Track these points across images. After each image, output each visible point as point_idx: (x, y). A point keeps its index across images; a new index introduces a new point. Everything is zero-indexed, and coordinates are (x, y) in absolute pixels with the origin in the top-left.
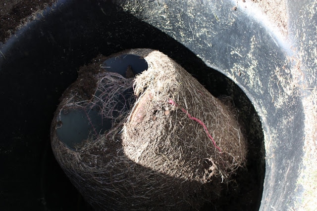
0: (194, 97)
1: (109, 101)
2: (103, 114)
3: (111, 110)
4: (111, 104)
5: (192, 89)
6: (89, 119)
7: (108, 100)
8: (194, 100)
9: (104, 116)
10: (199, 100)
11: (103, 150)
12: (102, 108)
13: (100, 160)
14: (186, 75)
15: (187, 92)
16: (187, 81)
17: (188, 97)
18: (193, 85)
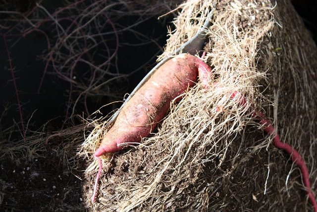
0: (299, 91)
1: (77, 30)
2: (51, 62)
3: (75, 58)
4: (79, 40)
5: (299, 69)
6: (12, 70)
7: (74, 27)
8: (299, 99)
9: (50, 68)
10: (308, 100)
11: (28, 173)
12: (53, 44)
13: (13, 200)
14: (295, 27)
15: (287, 76)
16: (292, 44)
17: (286, 89)
18: (304, 55)
